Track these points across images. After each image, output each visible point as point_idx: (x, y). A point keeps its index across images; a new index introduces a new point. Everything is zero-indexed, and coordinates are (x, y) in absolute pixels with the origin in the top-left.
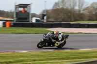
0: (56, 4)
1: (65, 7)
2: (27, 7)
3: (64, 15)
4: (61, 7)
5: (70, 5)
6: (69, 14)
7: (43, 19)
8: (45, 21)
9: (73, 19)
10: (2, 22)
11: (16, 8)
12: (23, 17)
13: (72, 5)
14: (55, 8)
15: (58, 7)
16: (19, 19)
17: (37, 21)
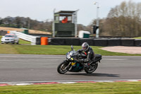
0: (113, 11)
1: (126, 16)
2: (71, 15)
3: (124, 27)
4: (119, 15)
5: (133, 12)
6: (132, 26)
7: (95, 32)
8: (97, 36)
9: (137, 32)
10: (35, 37)
11: (55, 17)
12: (65, 30)
13: (136, 12)
14: (111, 17)
15: (115, 16)
16: (59, 33)
17: (85, 35)
